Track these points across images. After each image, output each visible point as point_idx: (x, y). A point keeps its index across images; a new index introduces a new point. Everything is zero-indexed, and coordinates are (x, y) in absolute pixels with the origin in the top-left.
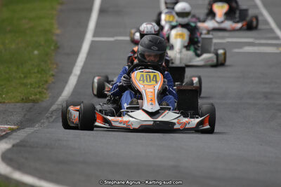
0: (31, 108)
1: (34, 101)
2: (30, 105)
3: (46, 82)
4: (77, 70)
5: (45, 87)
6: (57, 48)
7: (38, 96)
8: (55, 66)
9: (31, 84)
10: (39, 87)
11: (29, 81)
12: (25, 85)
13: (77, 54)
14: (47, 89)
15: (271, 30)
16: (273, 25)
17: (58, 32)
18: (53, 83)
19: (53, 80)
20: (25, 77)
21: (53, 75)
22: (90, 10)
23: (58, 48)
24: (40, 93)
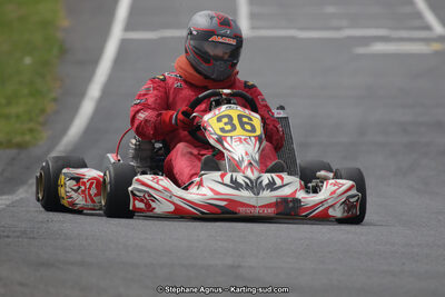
0: (13, 159)
1: (21, 146)
2: (13, 152)
3: (43, 111)
4: (95, 91)
5: (41, 119)
7: (28, 137)
8: (58, 84)
9: (18, 116)
10: (31, 120)
11: (14, 110)
12: (7, 117)
14: (44, 124)
15: (419, 15)
17: (65, 23)
18: (55, 113)
19: (54, 108)
20: (9, 104)
21: (55, 100)
24: (31, 131)
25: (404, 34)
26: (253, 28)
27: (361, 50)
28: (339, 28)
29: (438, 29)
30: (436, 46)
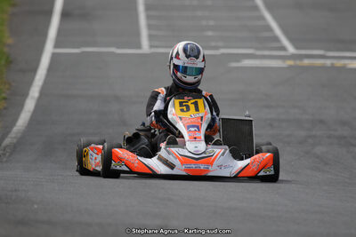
4: (35, 92)
6: (9, 62)
8: (7, 86)
13: (34, 70)
15: (276, 39)
16: (278, 32)
17: (10, 41)
18: (5, 108)
19: (5, 105)
21: (5, 99)
22: (49, 13)
23: (11, 62)
25: (267, 53)
26: (151, 47)
27: (234, 65)
28: (217, 48)
29: (291, 50)
30: (290, 63)
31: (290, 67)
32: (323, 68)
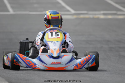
31: (76, 19)
32: (89, 18)
